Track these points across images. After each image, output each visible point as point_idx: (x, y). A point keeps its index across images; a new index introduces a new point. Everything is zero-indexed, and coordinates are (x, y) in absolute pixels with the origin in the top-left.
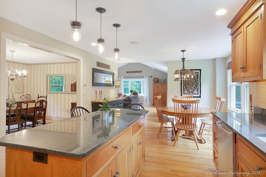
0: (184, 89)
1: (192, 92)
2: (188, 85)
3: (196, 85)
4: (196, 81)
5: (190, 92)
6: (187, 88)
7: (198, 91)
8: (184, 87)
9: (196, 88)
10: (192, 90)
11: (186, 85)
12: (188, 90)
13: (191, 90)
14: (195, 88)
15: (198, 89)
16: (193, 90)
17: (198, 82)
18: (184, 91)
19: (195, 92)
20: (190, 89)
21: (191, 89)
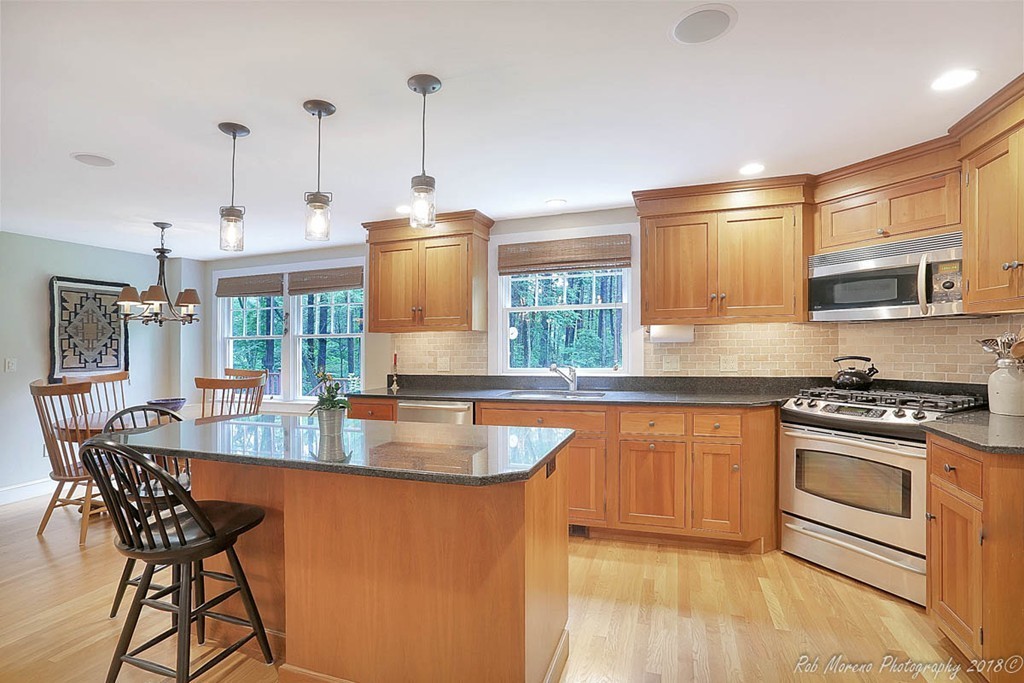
0: (63, 351)
1: (95, 361)
2: (80, 334)
3: (110, 337)
4: (110, 324)
5: (86, 361)
6: (75, 346)
7: (117, 357)
8: (66, 343)
9: (109, 346)
10: (94, 354)
11: (70, 337)
12: (81, 353)
13: (89, 355)
14: (105, 345)
15: (116, 350)
16: (100, 353)
17: (120, 327)
18: (64, 357)
19: (109, 360)
20: (88, 349)
21: (93, 349)
